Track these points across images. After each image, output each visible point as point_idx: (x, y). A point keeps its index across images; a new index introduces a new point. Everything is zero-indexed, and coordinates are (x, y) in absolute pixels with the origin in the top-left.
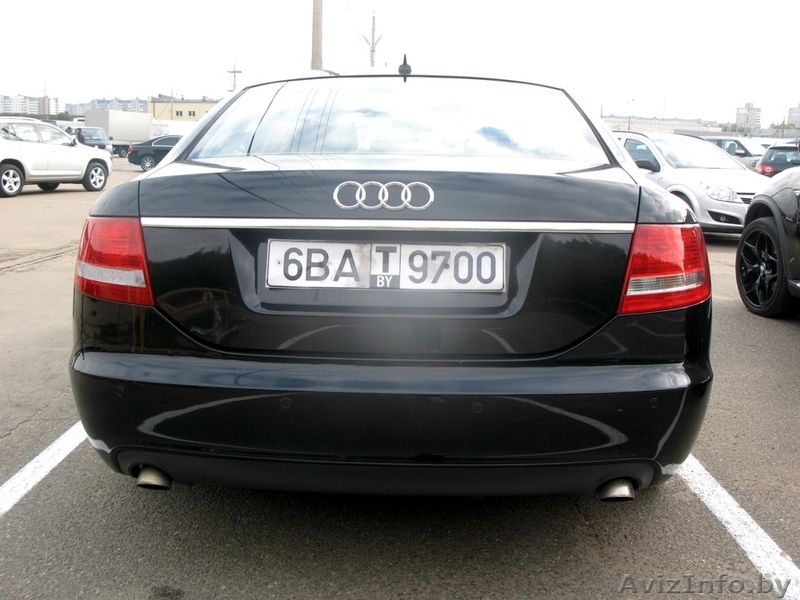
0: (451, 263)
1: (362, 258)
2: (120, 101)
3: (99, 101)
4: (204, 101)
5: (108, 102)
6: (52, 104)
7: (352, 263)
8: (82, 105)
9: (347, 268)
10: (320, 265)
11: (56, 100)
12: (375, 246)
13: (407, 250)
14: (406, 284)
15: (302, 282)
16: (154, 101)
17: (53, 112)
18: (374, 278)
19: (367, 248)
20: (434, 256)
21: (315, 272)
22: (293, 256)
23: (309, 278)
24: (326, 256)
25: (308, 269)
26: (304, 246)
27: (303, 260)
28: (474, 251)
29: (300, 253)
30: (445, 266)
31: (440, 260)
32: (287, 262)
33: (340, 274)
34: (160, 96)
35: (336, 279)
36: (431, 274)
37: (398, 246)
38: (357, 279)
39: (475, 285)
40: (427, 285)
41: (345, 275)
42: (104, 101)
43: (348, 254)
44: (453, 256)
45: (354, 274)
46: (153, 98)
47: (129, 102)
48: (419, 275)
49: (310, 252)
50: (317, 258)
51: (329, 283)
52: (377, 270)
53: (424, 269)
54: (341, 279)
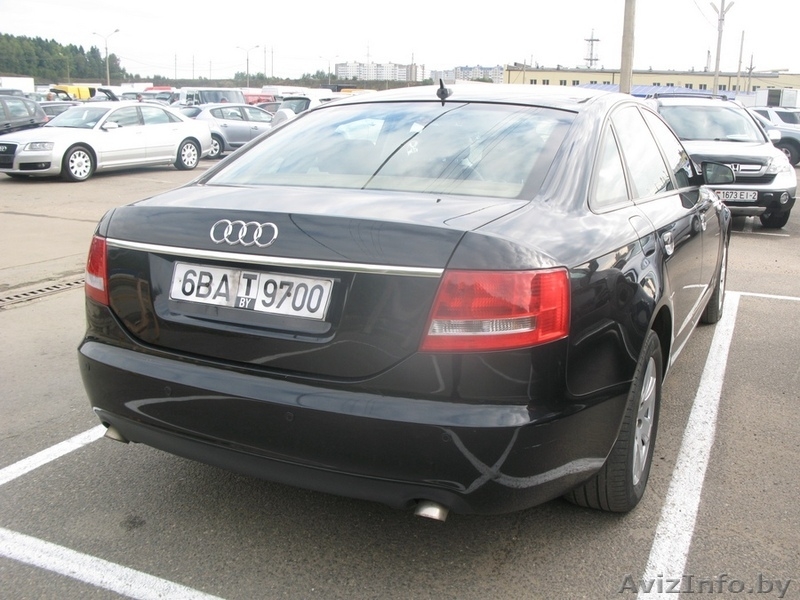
0: (293, 292)
1: (234, 282)
2: (482, 68)
3: (462, 68)
4: (558, 69)
5: (471, 69)
6: (419, 70)
7: (227, 285)
8: (446, 72)
9: (223, 290)
10: (208, 285)
11: (423, 68)
12: (243, 272)
13: (264, 277)
14: (259, 307)
15: (193, 298)
16: (510, 69)
17: (419, 79)
18: (238, 299)
19: (237, 274)
20: (283, 284)
21: (203, 290)
22: (190, 276)
23: (198, 295)
24: (211, 278)
25: (199, 288)
26: (198, 269)
27: (196, 280)
28: (310, 282)
29: (195, 275)
30: (288, 294)
31: (286, 288)
32: (186, 281)
33: (218, 294)
34: (515, 64)
35: (214, 298)
36: (277, 301)
37: (258, 274)
38: (227, 300)
39: (304, 313)
40: (272, 309)
41: (221, 295)
42: (467, 68)
43: (225, 278)
44: (295, 286)
45: (226, 295)
46: (508, 66)
47: (491, 69)
48: (268, 300)
49: (202, 274)
50: (206, 279)
51: (209, 300)
52: (242, 293)
53: (273, 296)
54: (218, 297)
